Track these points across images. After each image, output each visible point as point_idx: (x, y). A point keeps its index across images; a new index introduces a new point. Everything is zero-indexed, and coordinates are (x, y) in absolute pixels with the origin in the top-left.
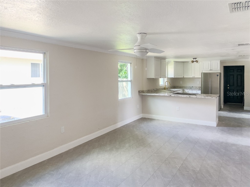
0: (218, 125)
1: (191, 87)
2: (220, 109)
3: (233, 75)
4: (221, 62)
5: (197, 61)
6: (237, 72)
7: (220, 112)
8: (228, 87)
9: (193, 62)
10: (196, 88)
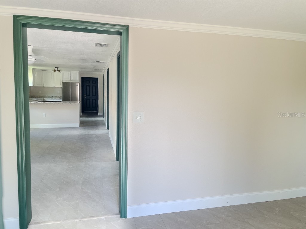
0: (80, 126)
1: (51, 96)
2: (81, 116)
3: (89, 86)
4: (80, 74)
5: (59, 71)
6: (93, 83)
7: (81, 118)
8: (85, 97)
9: (55, 71)
10: (56, 97)
